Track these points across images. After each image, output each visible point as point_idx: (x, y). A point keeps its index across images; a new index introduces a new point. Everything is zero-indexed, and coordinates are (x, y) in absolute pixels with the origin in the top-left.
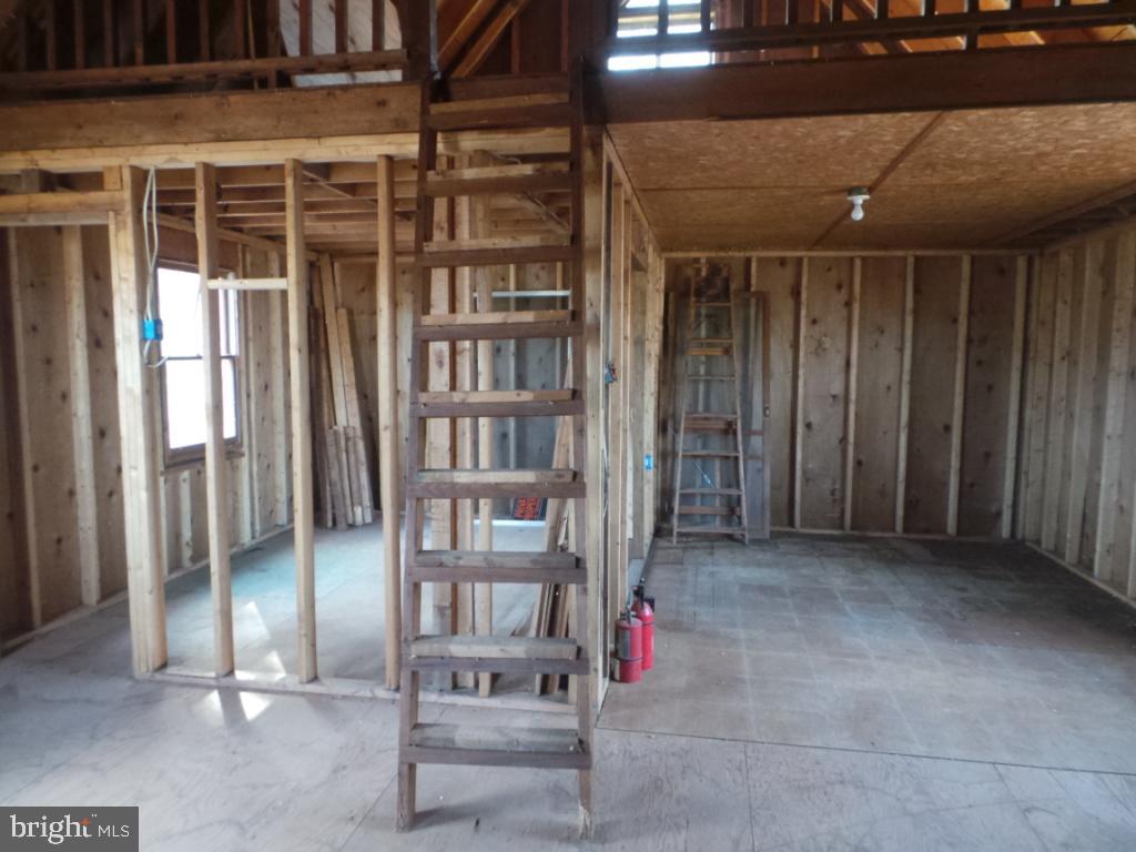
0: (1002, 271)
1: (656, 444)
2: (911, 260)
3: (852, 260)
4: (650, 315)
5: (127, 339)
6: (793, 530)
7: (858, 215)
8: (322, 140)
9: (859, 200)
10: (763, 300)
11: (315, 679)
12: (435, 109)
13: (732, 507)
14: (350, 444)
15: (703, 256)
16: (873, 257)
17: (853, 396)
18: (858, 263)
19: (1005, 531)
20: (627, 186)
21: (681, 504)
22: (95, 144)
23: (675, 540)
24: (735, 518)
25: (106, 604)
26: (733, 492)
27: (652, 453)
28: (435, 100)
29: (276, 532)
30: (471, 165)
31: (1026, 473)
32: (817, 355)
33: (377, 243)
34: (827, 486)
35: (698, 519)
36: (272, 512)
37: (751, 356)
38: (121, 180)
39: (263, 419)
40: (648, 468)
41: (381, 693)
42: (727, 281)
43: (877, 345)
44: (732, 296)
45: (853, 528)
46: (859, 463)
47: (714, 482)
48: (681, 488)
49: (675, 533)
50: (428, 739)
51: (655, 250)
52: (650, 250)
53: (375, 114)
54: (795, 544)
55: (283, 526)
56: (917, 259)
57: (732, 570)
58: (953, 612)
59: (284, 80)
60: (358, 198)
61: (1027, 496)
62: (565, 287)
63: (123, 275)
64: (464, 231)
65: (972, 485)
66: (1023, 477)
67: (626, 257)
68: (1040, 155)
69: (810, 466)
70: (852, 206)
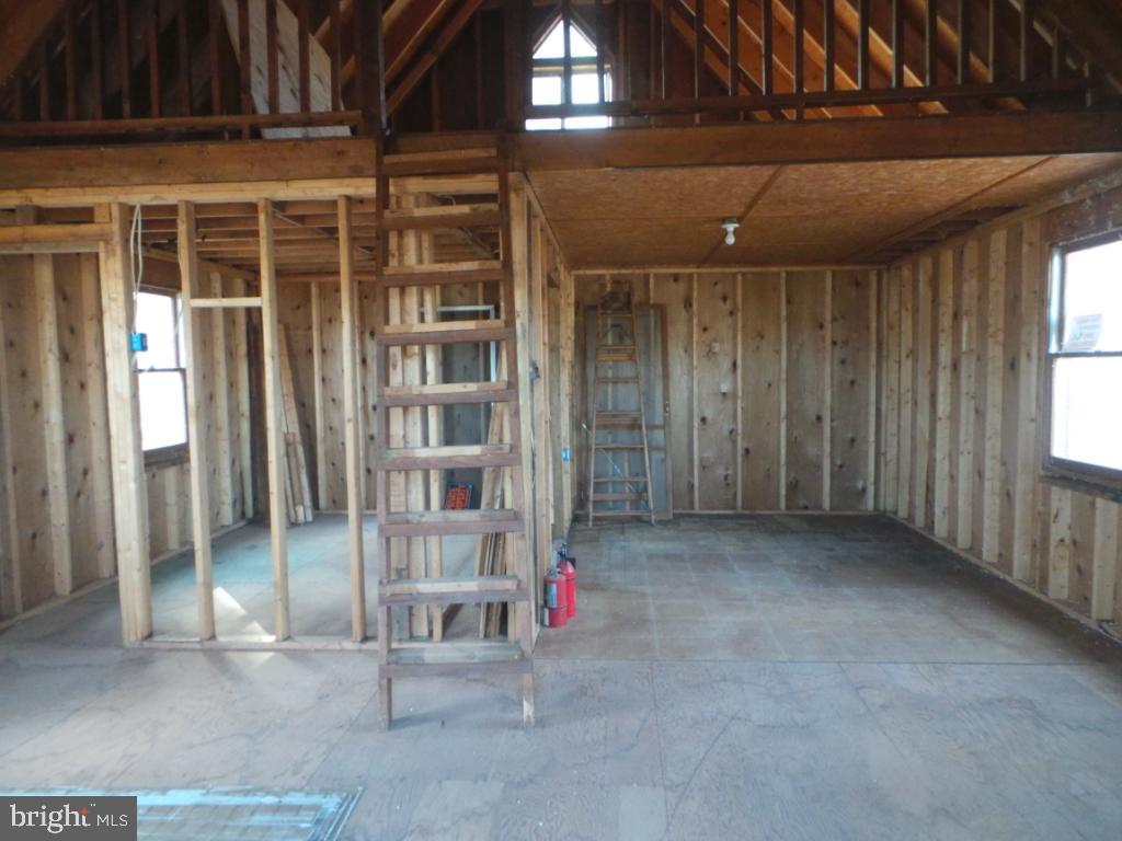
0: (857, 284)
1: (571, 441)
2: (783, 275)
3: (734, 275)
4: (563, 326)
5: (117, 351)
6: (693, 512)
7: (731, 240)
8: (290, 183)
9: (731, 227)
10: (662, 311)
11: (288, 638)
12: (388, 160)
13: (640, 494)
14: (291, 449)
15: (607, 272)
16: (753, 273)
17: (740, 394)
18: (739, 278)
19: (870, 505)
20: (542, 217)
21: (595, 492)
22: (84, 184)
23: (591, 523)
24: (643, 502)
25: (80, 593)
26: (640, 479)
27: (568, 447)
28: (386, 152)
29: (223, 531)
30: (418, 206)
31: (885, 454)
32: (710, 358)
33: (338, 263)
34: (720, 472)
35: (611, 504)
36: (218, 514)
37: (652, 359)
38: (110, 214)
39: (209, 427)
40: (566, 459)
41: (348, 645)
42: (629, 295)
43: (758, 348)
44: (634, 309)
45: (743, 508)
46: (747, 451)
47: (622, 471)
48: (595, 477)
49: (591, 518)
50: (401, 658)
51: (565, 267)
52: (562, 269)
53: (335, 162)
54: (695, 522)
55: (228, 526)
56: (788, 273)
57: (641, 544)
58: (821, 566)
59: (256, 134)
60: (306, 226)
61: (888, 473)
62: (486, 303)
63: (114, 296)
64: (411, 259)
65: (841, 467)
66: (882, 458)
67: (543, 276)
68: (861, 195)
69: (706, 455)
70: (726, 233)
